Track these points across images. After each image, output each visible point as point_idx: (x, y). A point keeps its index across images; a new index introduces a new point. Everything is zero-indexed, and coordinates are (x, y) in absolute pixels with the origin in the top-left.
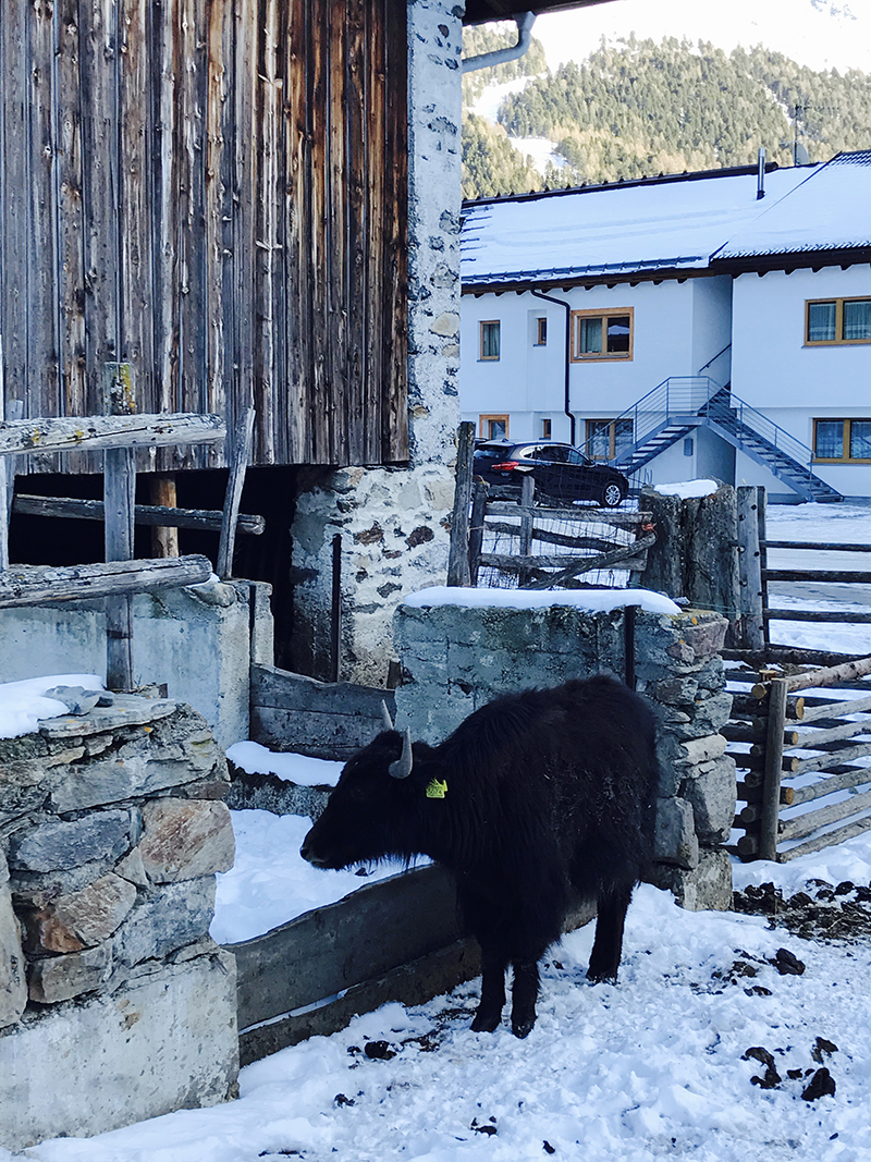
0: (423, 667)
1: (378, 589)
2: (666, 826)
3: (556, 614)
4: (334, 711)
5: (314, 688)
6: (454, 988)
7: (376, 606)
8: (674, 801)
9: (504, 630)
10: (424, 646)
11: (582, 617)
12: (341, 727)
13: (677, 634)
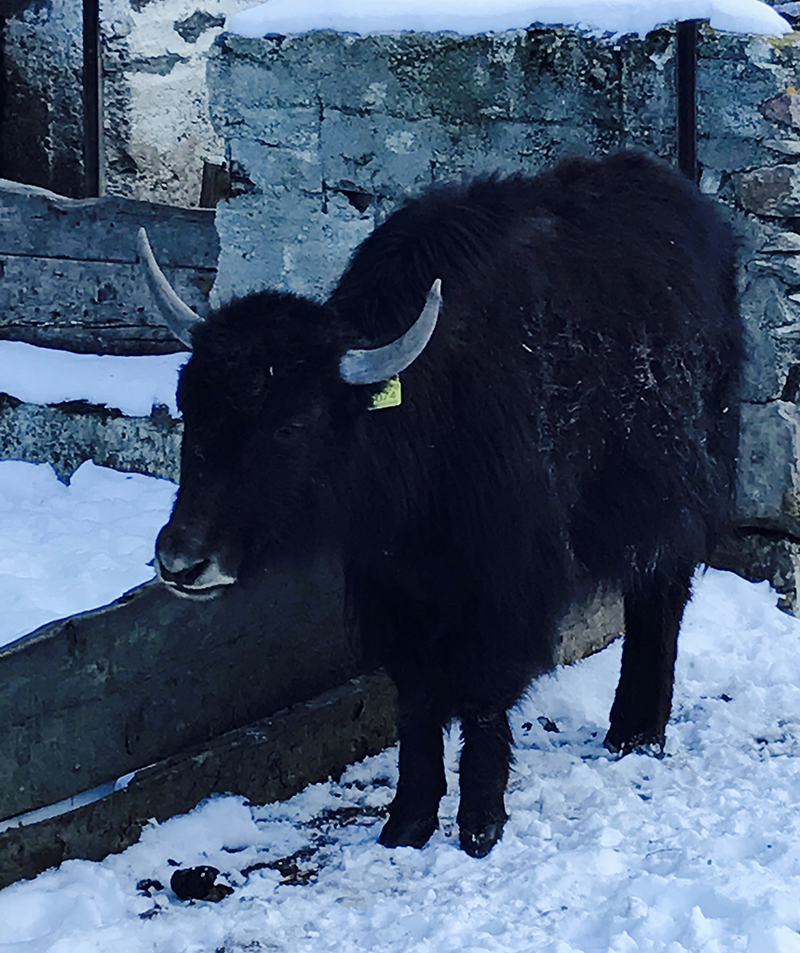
0: (271, 159)
1: (177, 25)
2: (760, 458)
3: (539, 42)
4: (93, 254)
5: (50, 208)
6: (344, 769)
7: (173, 59)
8: (778, 407)
9: (433, 79)
10: (273, 115)
11: (591, 48)
12: (108, 286)
13: (782, 75)
